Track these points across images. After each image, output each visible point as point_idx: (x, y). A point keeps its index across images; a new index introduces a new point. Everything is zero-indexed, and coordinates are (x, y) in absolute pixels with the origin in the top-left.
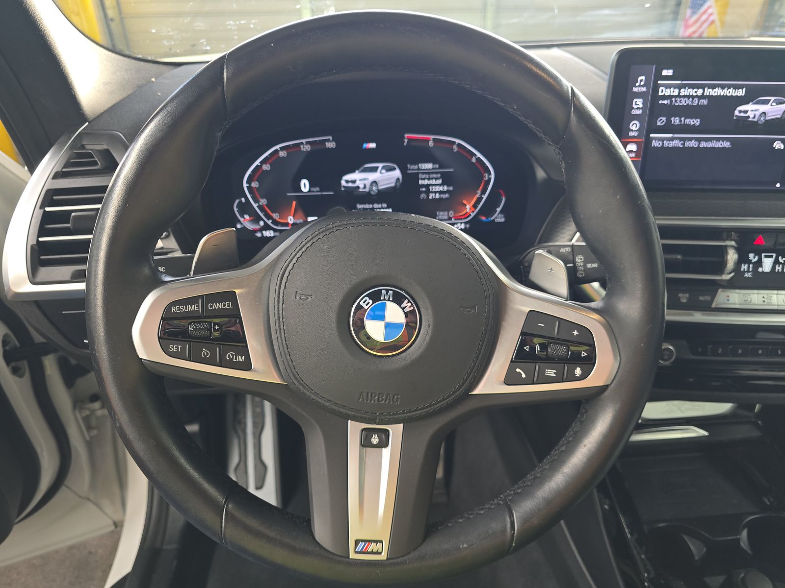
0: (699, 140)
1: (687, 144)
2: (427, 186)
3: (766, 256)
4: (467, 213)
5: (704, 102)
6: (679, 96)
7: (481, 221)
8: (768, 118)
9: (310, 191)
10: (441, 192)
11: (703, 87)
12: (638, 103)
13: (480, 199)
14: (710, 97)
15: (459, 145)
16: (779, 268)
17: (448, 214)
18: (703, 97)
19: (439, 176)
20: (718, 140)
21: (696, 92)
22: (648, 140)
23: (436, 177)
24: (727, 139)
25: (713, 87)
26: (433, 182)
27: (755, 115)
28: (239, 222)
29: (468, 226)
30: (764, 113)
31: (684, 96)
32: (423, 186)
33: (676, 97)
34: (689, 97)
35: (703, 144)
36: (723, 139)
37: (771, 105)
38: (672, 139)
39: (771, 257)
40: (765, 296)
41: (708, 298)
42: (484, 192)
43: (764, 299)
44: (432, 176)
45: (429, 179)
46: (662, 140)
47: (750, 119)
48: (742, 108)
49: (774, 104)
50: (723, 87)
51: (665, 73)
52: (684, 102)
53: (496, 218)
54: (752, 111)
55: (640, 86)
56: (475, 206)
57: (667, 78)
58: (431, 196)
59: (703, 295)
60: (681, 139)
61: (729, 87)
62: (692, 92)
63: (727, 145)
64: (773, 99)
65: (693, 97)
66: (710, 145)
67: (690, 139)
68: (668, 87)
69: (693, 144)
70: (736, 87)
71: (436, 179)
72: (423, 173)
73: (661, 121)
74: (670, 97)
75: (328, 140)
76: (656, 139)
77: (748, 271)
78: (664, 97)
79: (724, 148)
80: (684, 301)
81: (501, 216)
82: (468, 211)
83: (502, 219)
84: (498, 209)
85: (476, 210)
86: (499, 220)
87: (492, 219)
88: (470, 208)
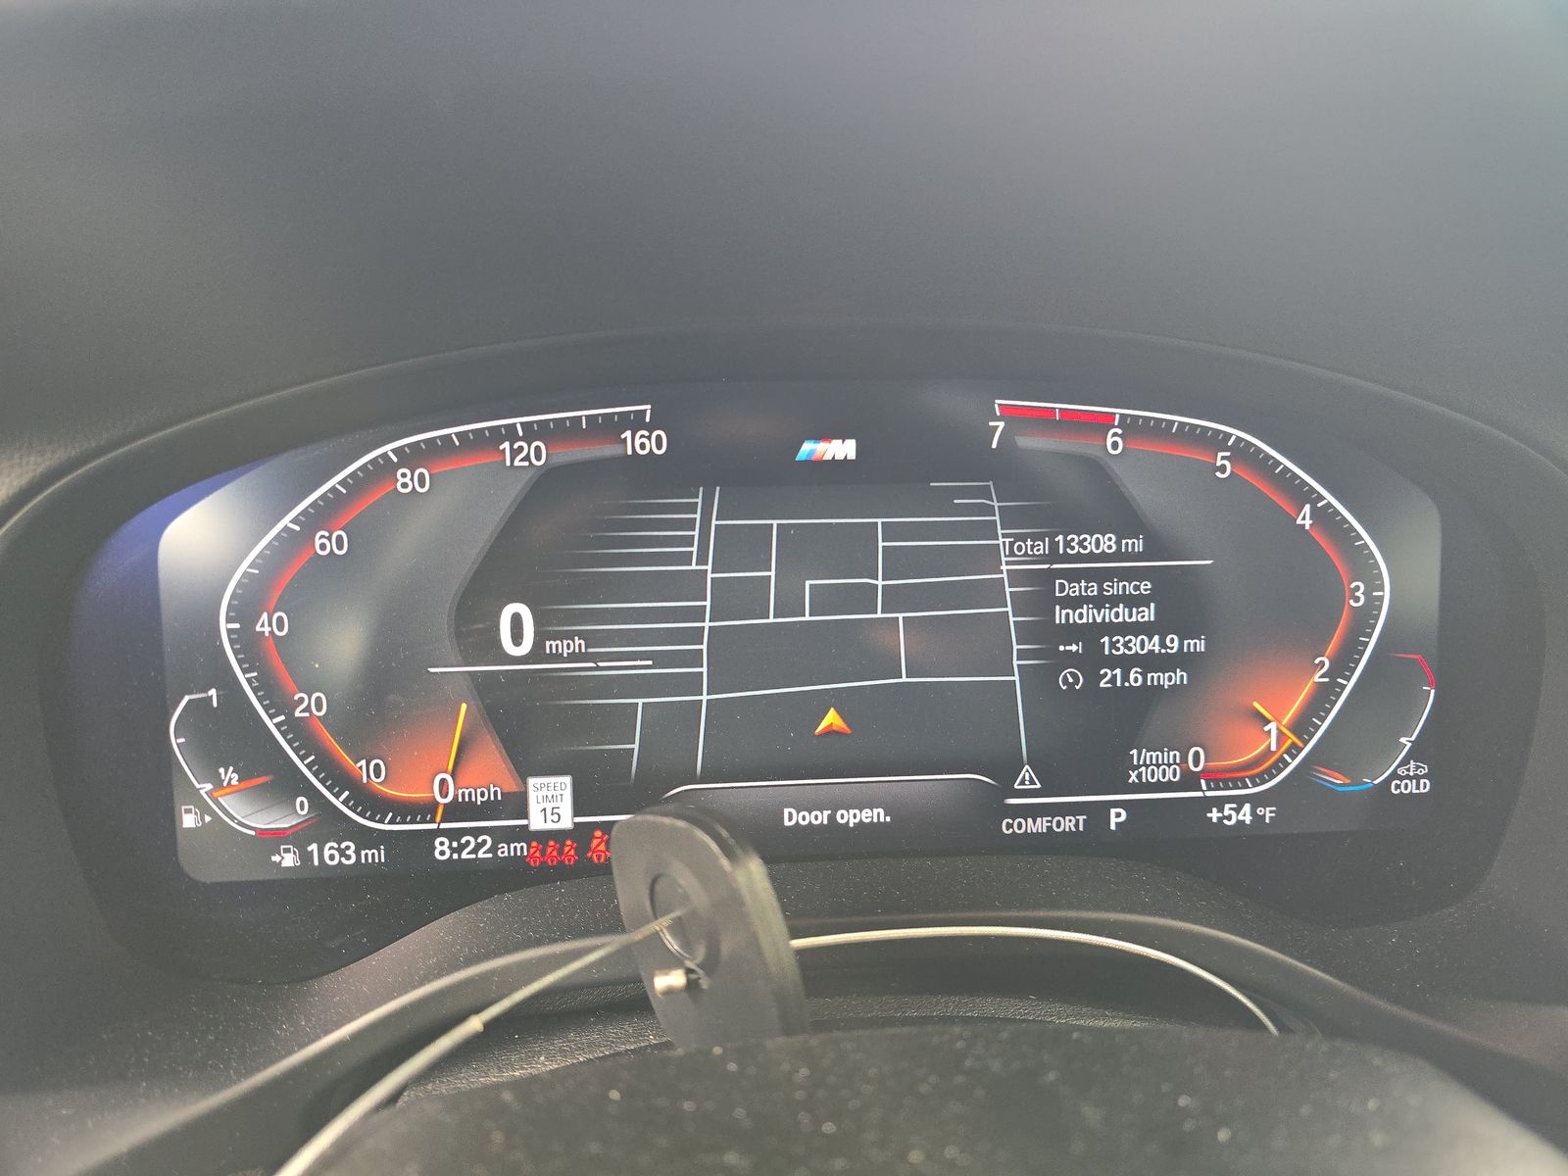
2: (1091, 633)
4: (1268, 752)
7: (1329, 792)
9: (537, 654)
10: (1149, 662)
13: (1324, 696)
15: (1242, 453)
17: (1184, 759)
19: (1145, 587)
23: (1130, 589)
26: (1122, 614)
28: (195, 798)
29: (1268, 813)
32: (1072, 632)
42: (1342, 666)
44: (1114, 588)
45: (1099, 602)
53: (1394, 776)
56: (1302, 726)
58: (1109, 676)
71: (1132, 602)
72: (1073, 576)
75: (636, 423)
81: (1418, 767)
82: (1273, 748)
83: (1422, 781)
84: (1403, 740)
85: (1306, 743)
86: (1406, 788)
87: (1376, 782)
88: (1280, 734)
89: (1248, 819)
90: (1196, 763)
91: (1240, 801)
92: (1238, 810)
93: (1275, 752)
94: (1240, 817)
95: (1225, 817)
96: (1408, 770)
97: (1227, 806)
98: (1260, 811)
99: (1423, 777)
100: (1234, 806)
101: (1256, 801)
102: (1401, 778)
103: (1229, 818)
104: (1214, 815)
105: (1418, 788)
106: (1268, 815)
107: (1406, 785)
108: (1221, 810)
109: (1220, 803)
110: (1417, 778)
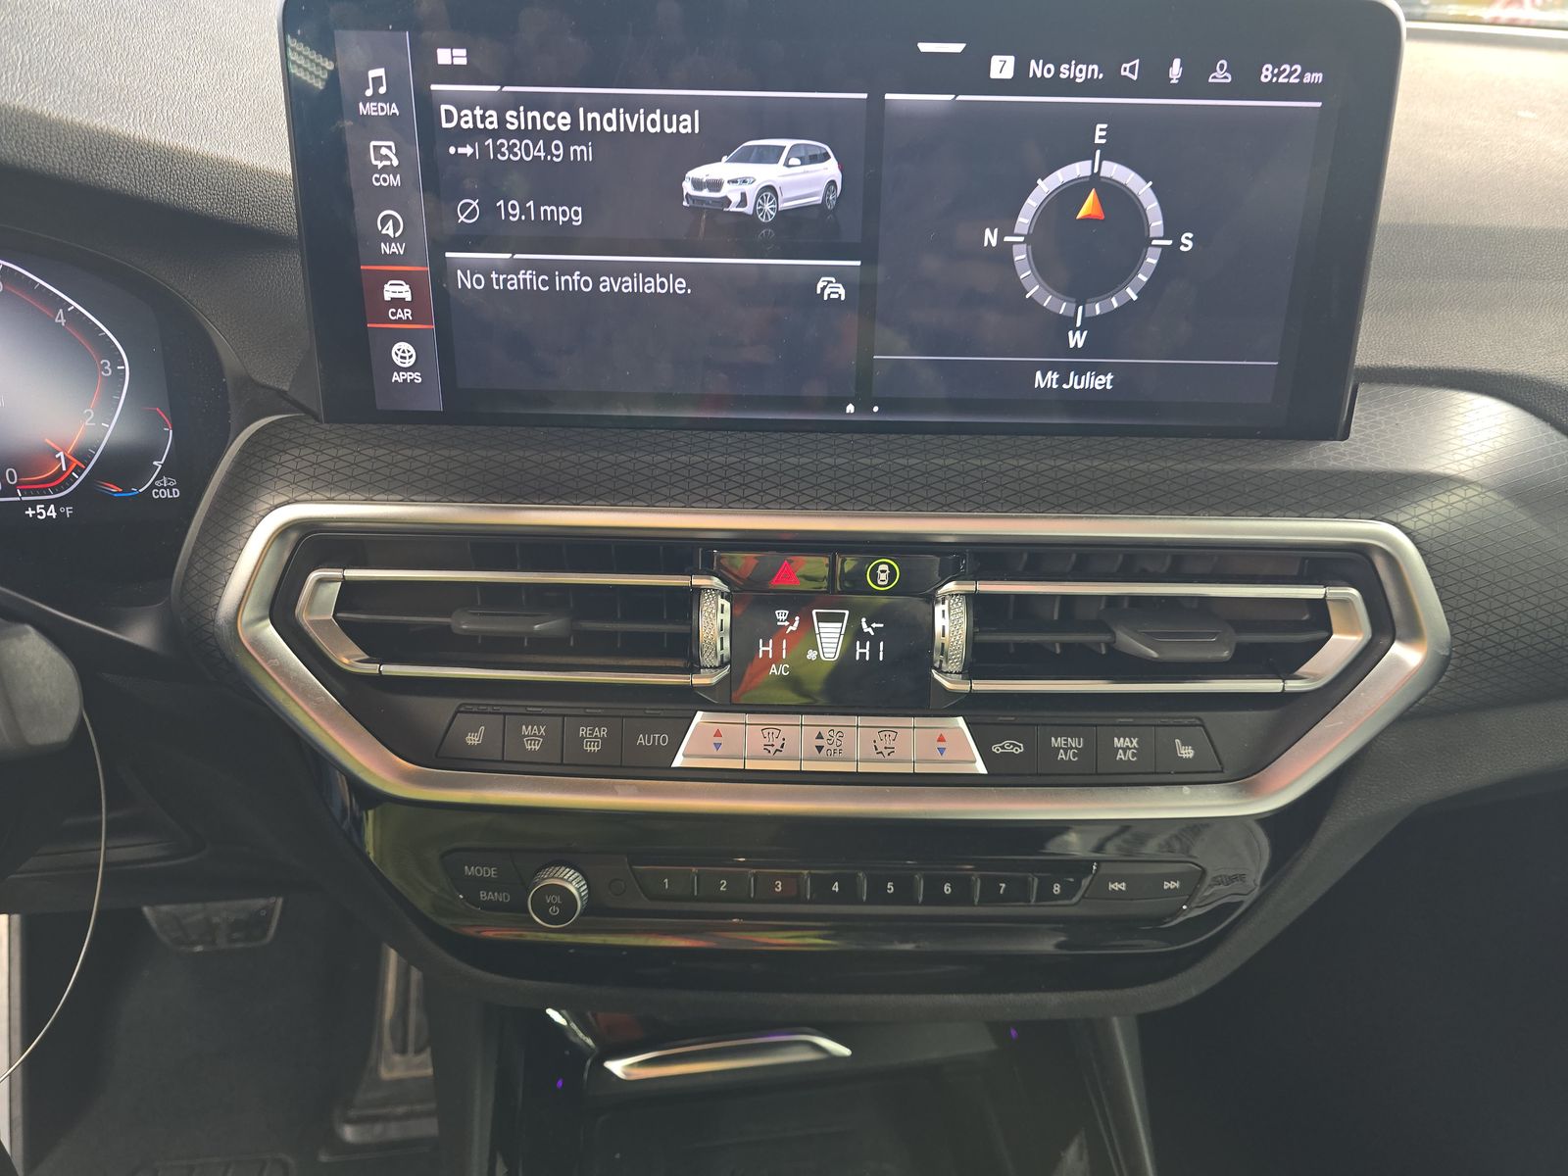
0: (594, 271)
1: (560, 282)
3: (822, 618)
4: (61, 472)
5: (583, 151)
6: (502, 131)
7: (109, 497)
8: (783, 206)
11: (570, 104)
12: (384, 153)
14: (595, 137)
16: (862, 651)
18: (573, 136)
20: (649, 271)
21: (551, 121)
22: (442, 272)
24: (678, 271)
25: (602, 105)
27: (743, 195)
29: (68, 511)
30: (770, 188)
31: (520, 134)
33: (493, 134)
34: (534, 134)
35: (607, 284)
36: (665, 270)
37: (787, 165)
38: (515, 267)
39: (839, 618)
40: (825, 731)
41: (662, 739)
42: (103, 415)
43: (820, 742)
46: (486, 269)
47: (733, 208)
48: (702, 172)
49: (794, 161)
50: (631, 106)
51: (444, 56)
52: (520, 152)
53: (153, 486)
54: (734, 181)
55: (376, 97)
56: (81, 455)
57: (452, 74)
59: (648, 732)
60: (539, 268)
61: (650, 105)
62: (541, 120)
63: (680, 286)
64: (788, 143)
65: (548, 137)
66: (628, 285)
67: (568, 269)
68: (463, 103)
69: (577, 281)
70: (672, 108)
73: (467, 212)
74: (474, 135)
76: (465, 266)
77: (777, 659)
78: (460, 136)
79: (672, 296)
80: (592, 748)
81: (169, 481)
82: (64, 469)
83: (174, 490)
84: (155, 463)
85: (86, 466)
86: (163, 494)
87: (141, 491)
88: (67, 459)
89: (54, 515)
90: (12, 479)
91: (47, 504)
92: (46, 510)
93: (65, 472)
94: (49, 514)
95: (37, 514)
96: (163, 482)
97: (38, 507)
98: (62, 510)
99: (174, 487)
100: (43, 506)
101: (58, 503)
102: (159, 488)
103: (41, 514)
104: (30, 512)
105: (171, 494)
106: (68, 512)
107: (163, 492)
108: (34, 509)
109: (33, 505)
110: (171, 488)
